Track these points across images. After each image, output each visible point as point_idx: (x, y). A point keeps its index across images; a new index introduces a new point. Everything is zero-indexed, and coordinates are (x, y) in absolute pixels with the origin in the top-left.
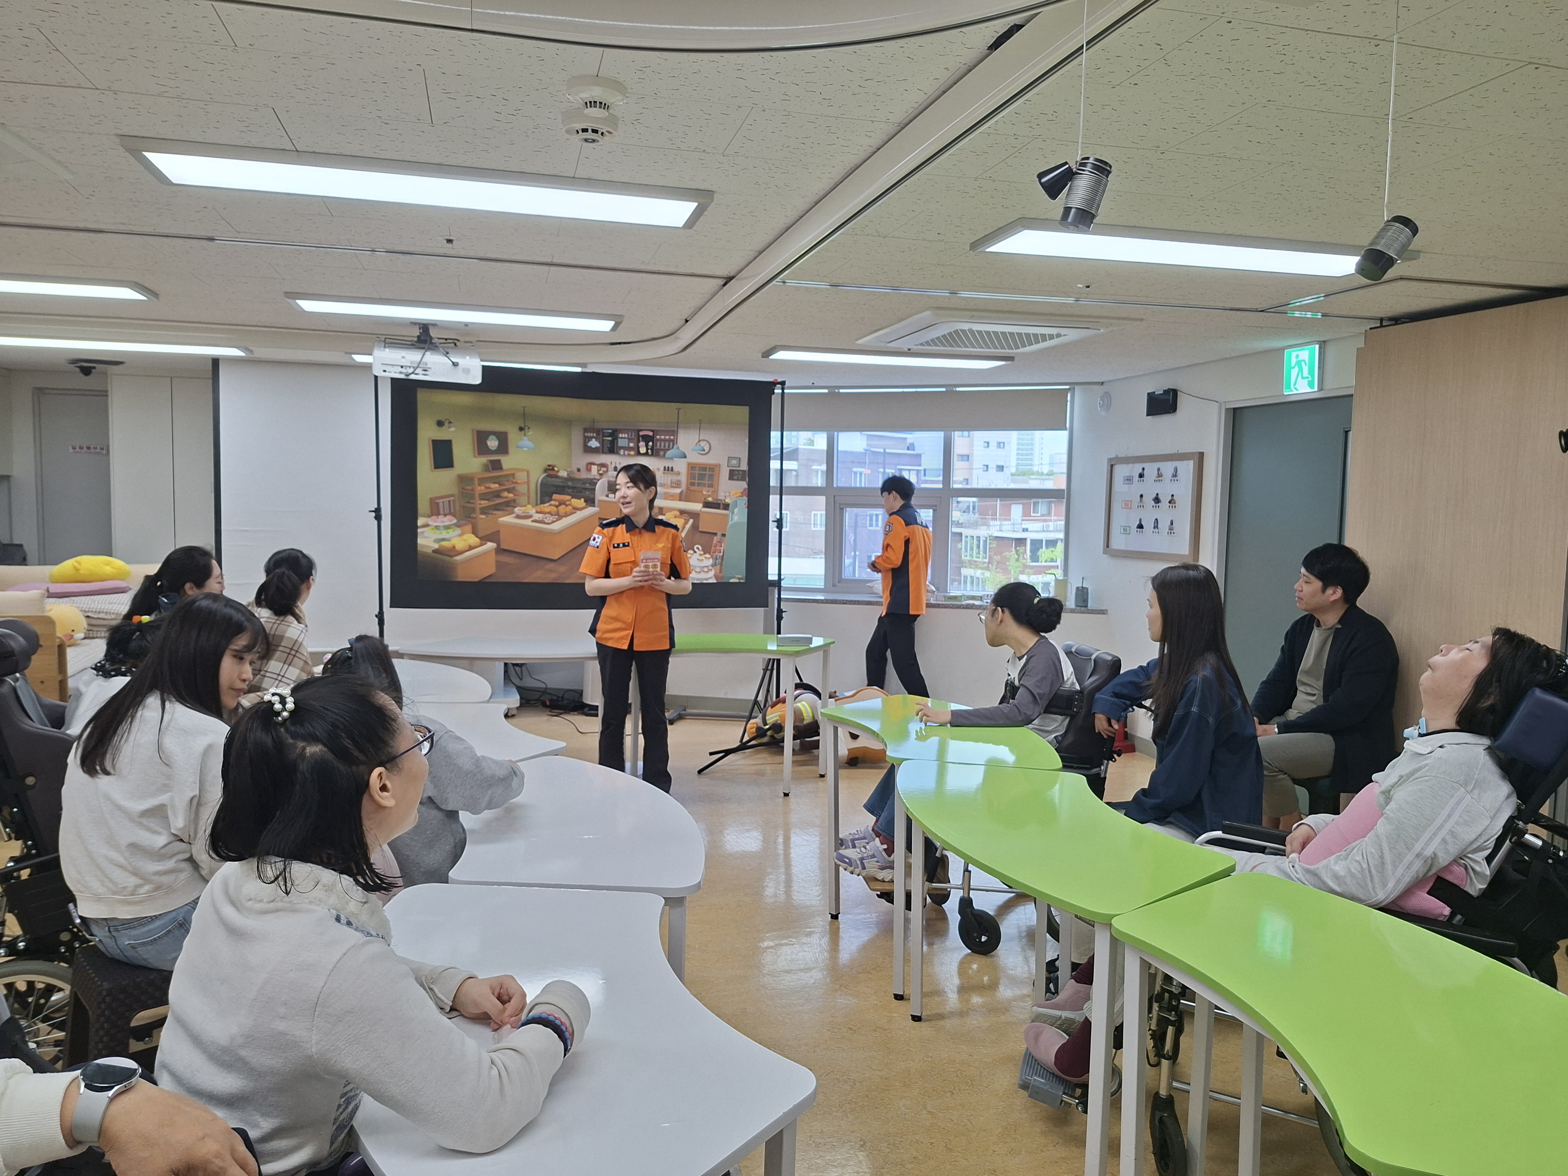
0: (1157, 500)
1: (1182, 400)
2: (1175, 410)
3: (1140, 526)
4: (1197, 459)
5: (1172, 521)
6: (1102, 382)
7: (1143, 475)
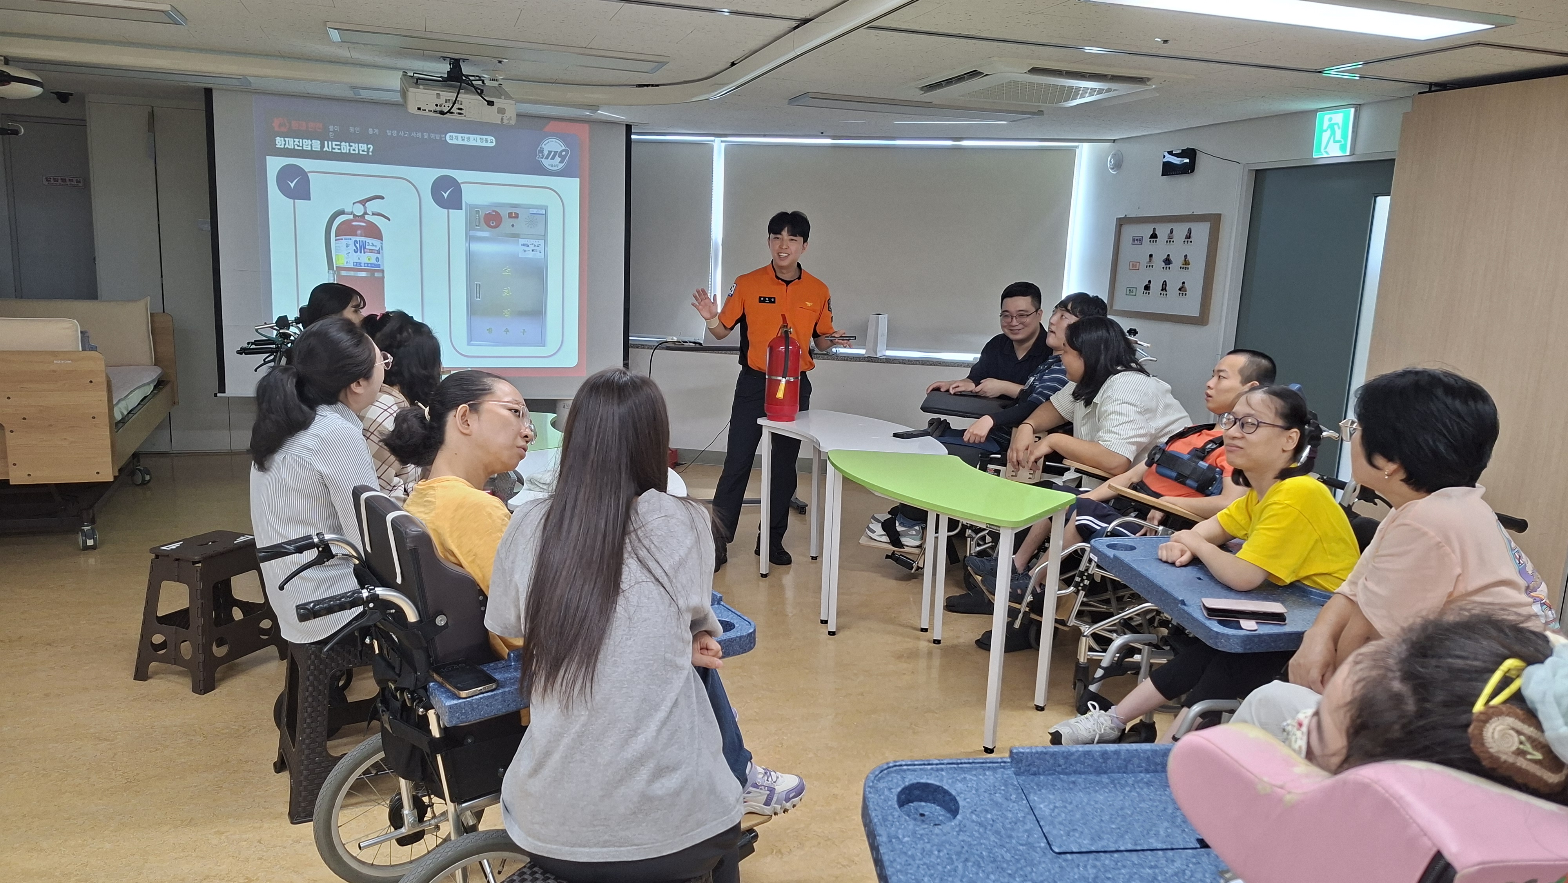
1: (1201, 161)
2: (1193, 171)
3: (1147, 288)
4: (1215, 221)
5: (1183, 283)
6: (1114, 140)
7: (1154, 236)
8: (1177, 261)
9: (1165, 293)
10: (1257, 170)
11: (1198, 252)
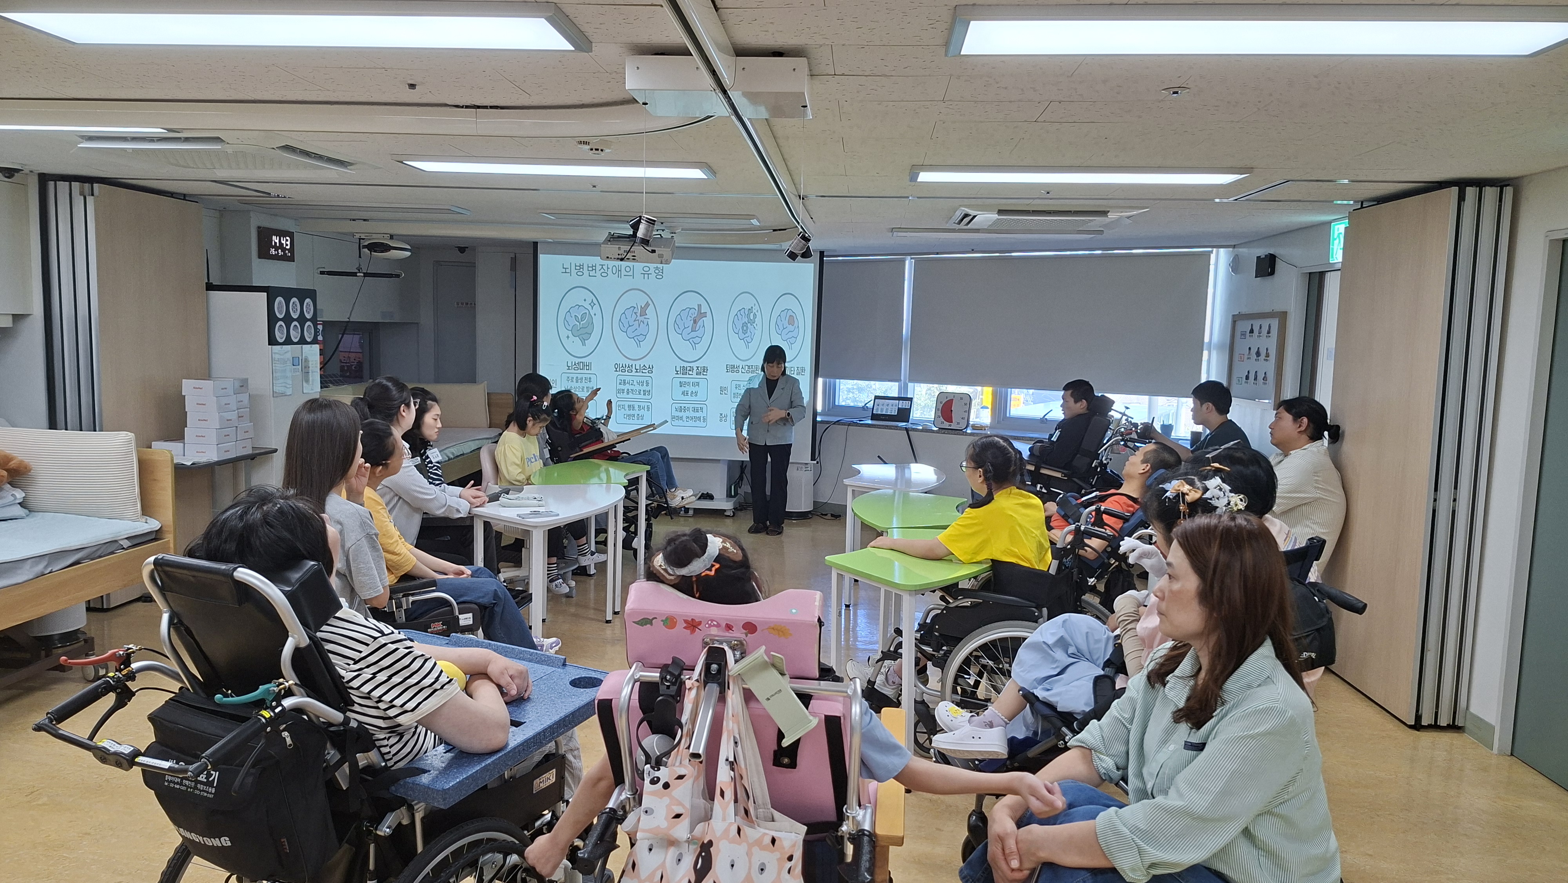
0: (1258, 354)
1: (1280, 266)
2: (1272, 273)
3: (1247, 378)
4: (1283, 316)
5: (1265, 373)
6: (1235, 245)
7: (1252, 331)
8: (1263, 353)
9: (1255, 382)
10: (1310, 273)
11: (1272, 344)
